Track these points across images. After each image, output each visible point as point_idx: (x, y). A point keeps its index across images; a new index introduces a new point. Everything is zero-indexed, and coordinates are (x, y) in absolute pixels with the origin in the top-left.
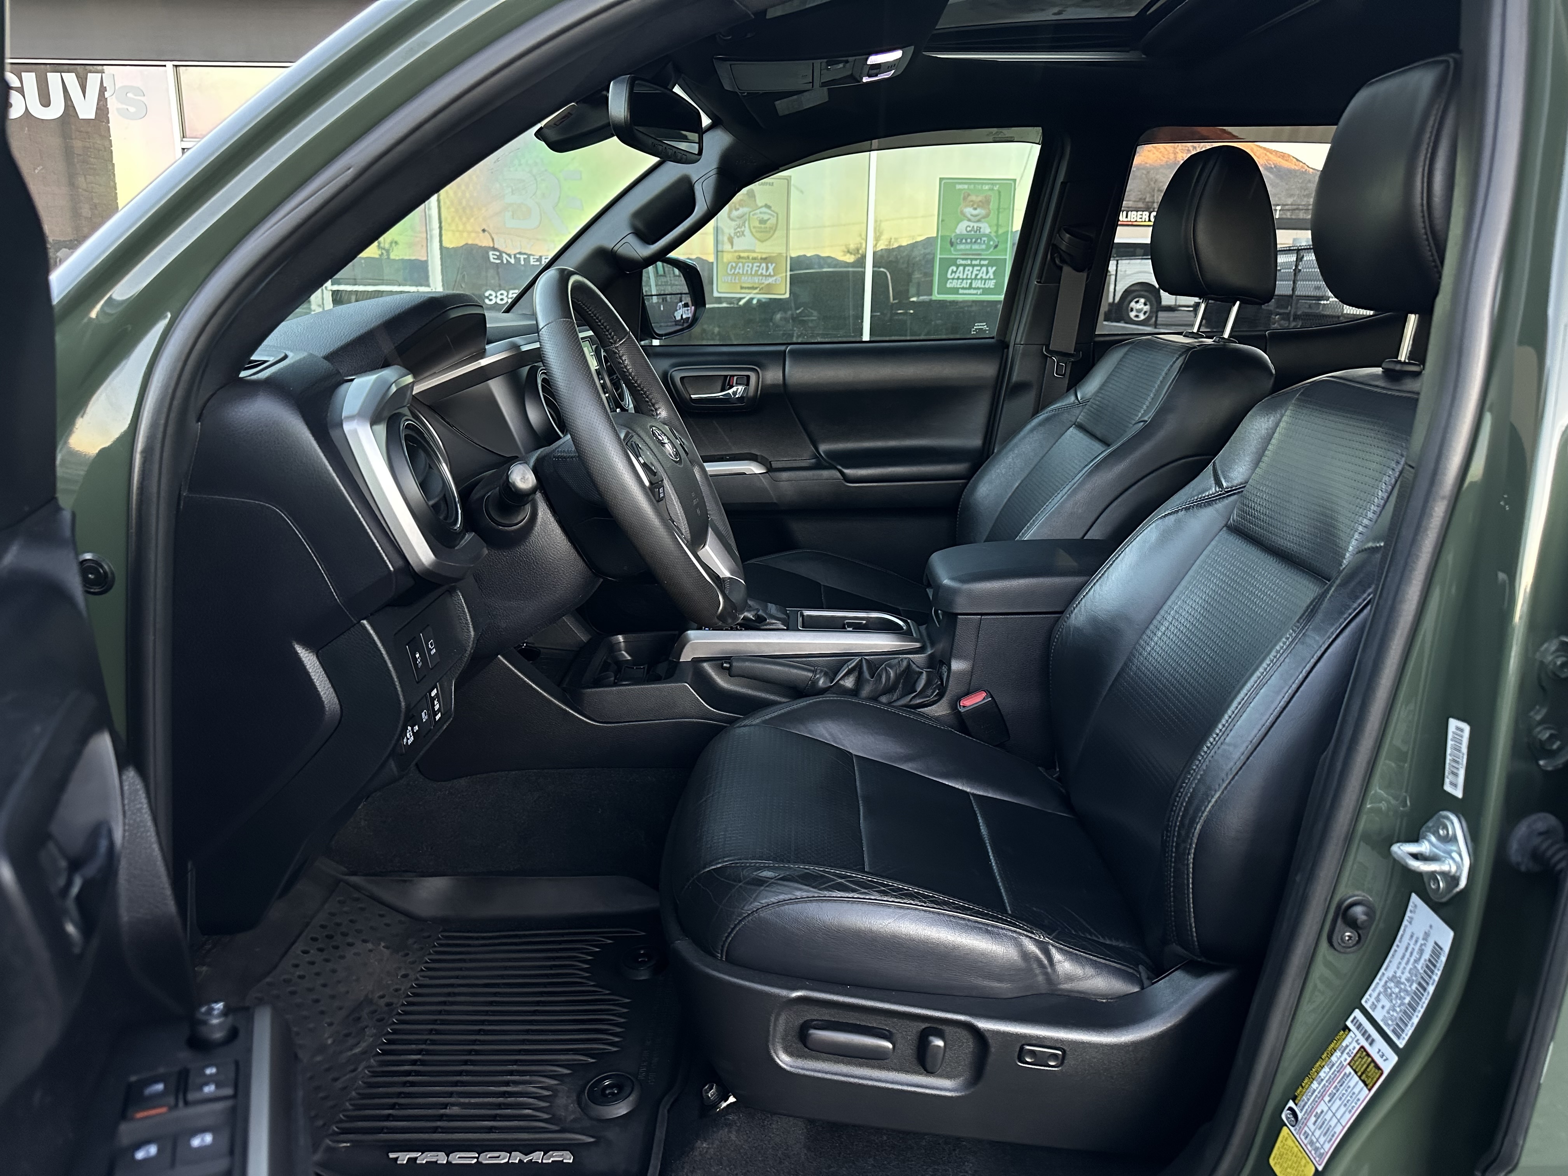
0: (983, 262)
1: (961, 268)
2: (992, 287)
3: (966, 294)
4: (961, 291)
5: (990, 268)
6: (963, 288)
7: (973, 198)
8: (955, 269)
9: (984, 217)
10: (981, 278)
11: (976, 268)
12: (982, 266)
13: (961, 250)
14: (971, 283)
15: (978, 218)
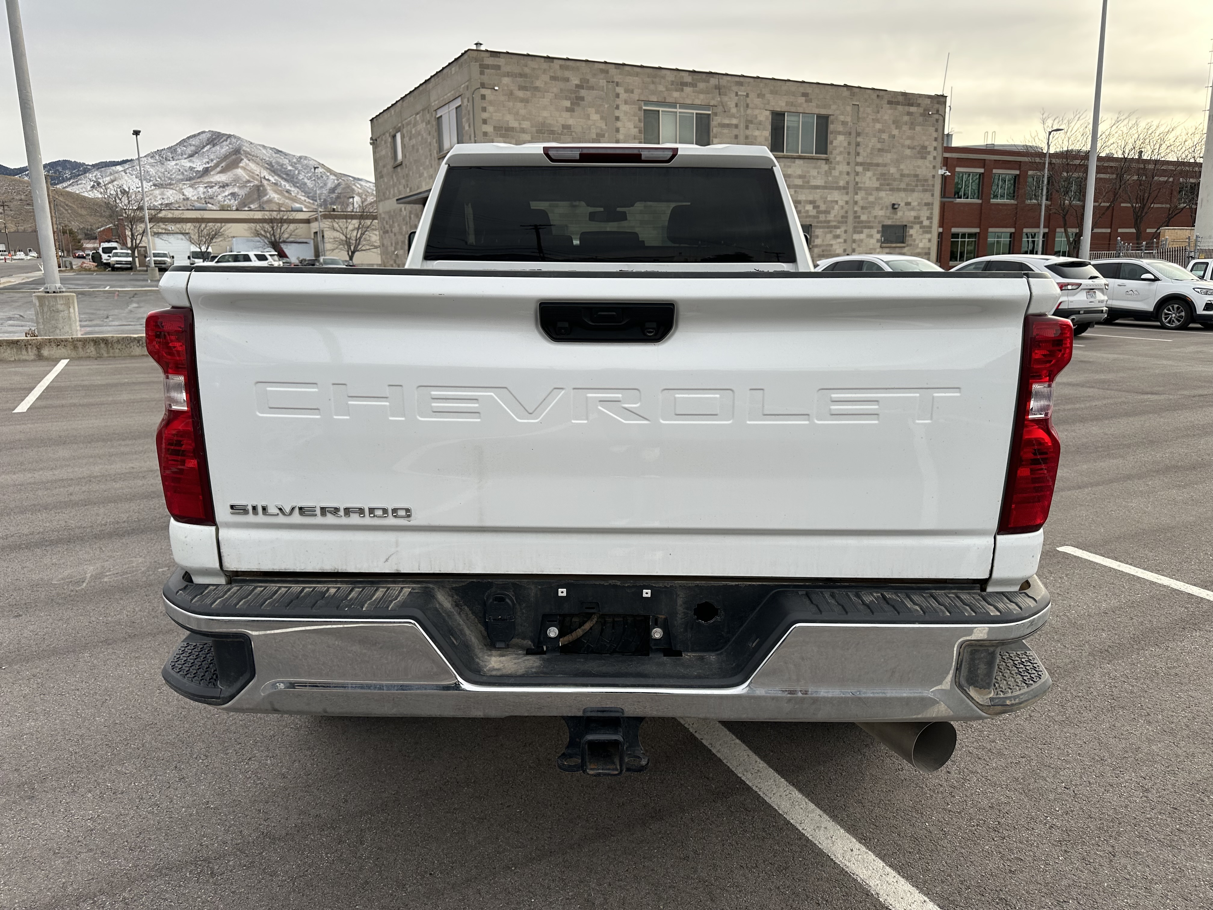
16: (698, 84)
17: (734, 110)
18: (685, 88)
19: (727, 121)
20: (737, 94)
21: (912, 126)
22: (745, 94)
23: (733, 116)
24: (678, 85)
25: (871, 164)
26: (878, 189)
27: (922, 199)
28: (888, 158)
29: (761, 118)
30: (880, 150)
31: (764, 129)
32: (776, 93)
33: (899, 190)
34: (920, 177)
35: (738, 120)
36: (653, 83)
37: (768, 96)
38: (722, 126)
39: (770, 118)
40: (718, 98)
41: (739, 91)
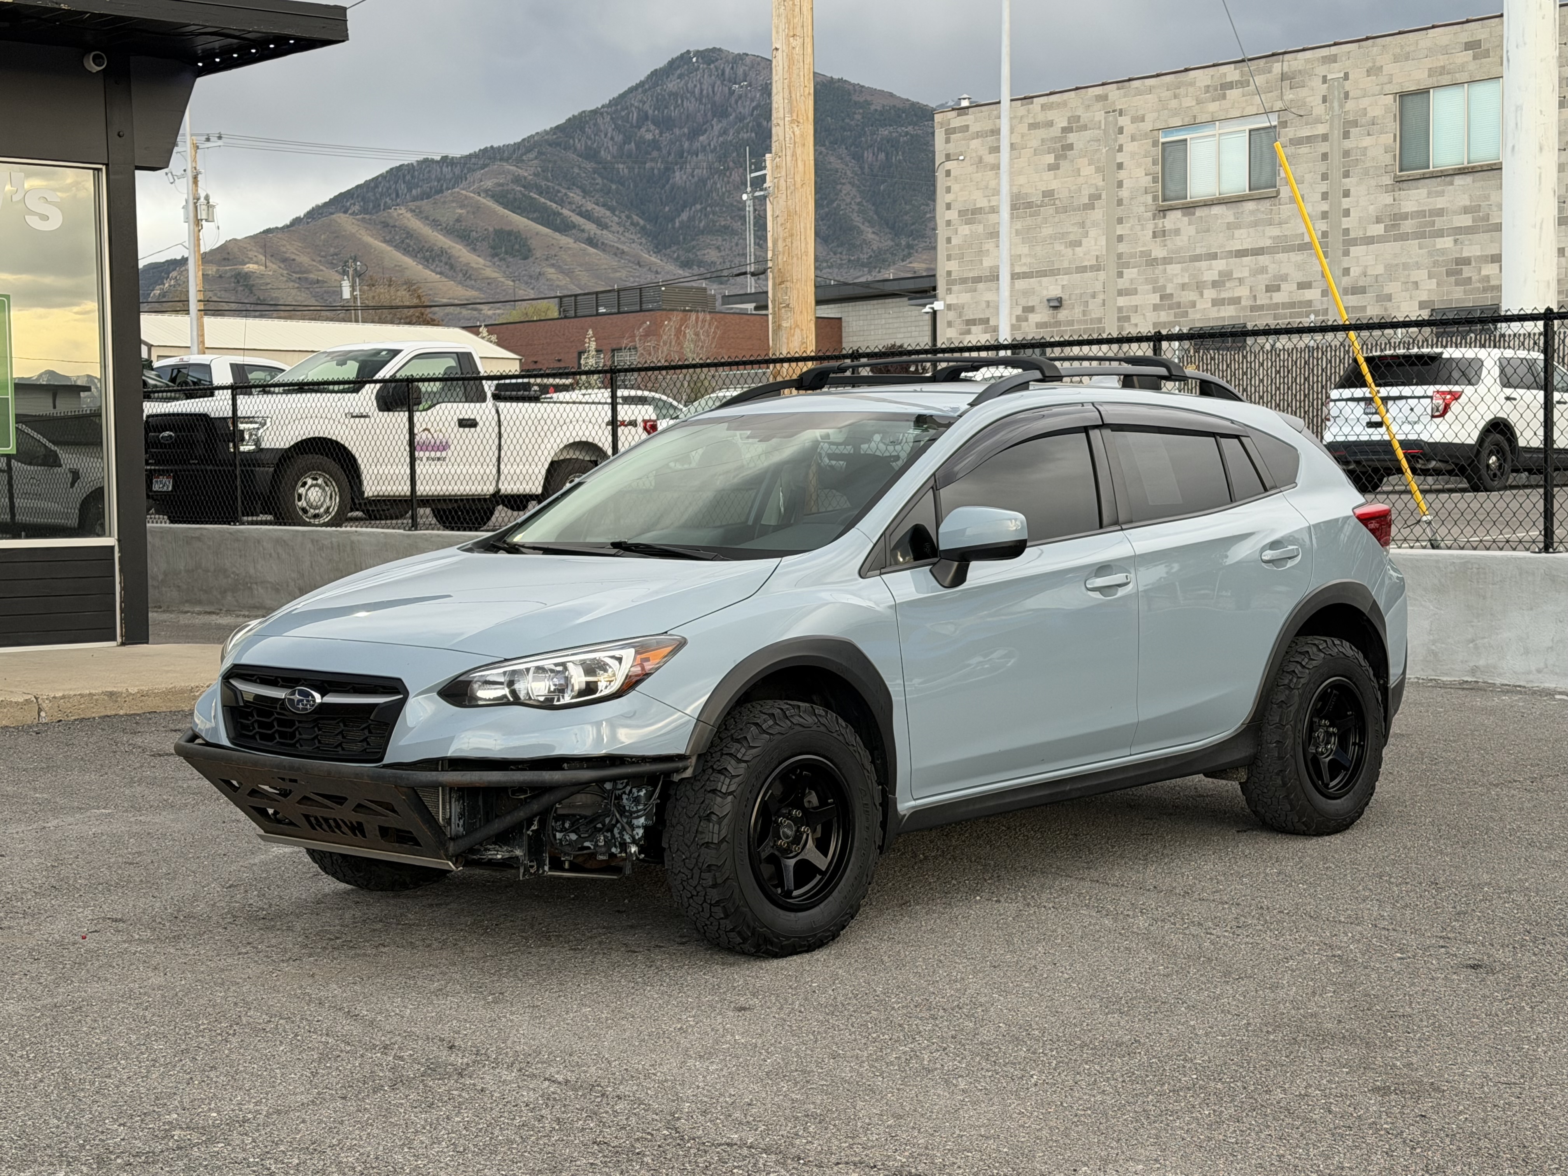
17: (1319, 109)
18: (1228, 92)
19: (1305, 132)
20: (1325, 80)
22: (1342, 75)
23: (1318, 121)
24: (1216, 90)
29: (1376, 112)
32: (1407, 59)
35: (1327, 125)
36: (1176, 96)
37: (1389, 68)
38: (1297, 142)
39: (1395, 108)
40: (1289, 96)
41: (1330, 72)
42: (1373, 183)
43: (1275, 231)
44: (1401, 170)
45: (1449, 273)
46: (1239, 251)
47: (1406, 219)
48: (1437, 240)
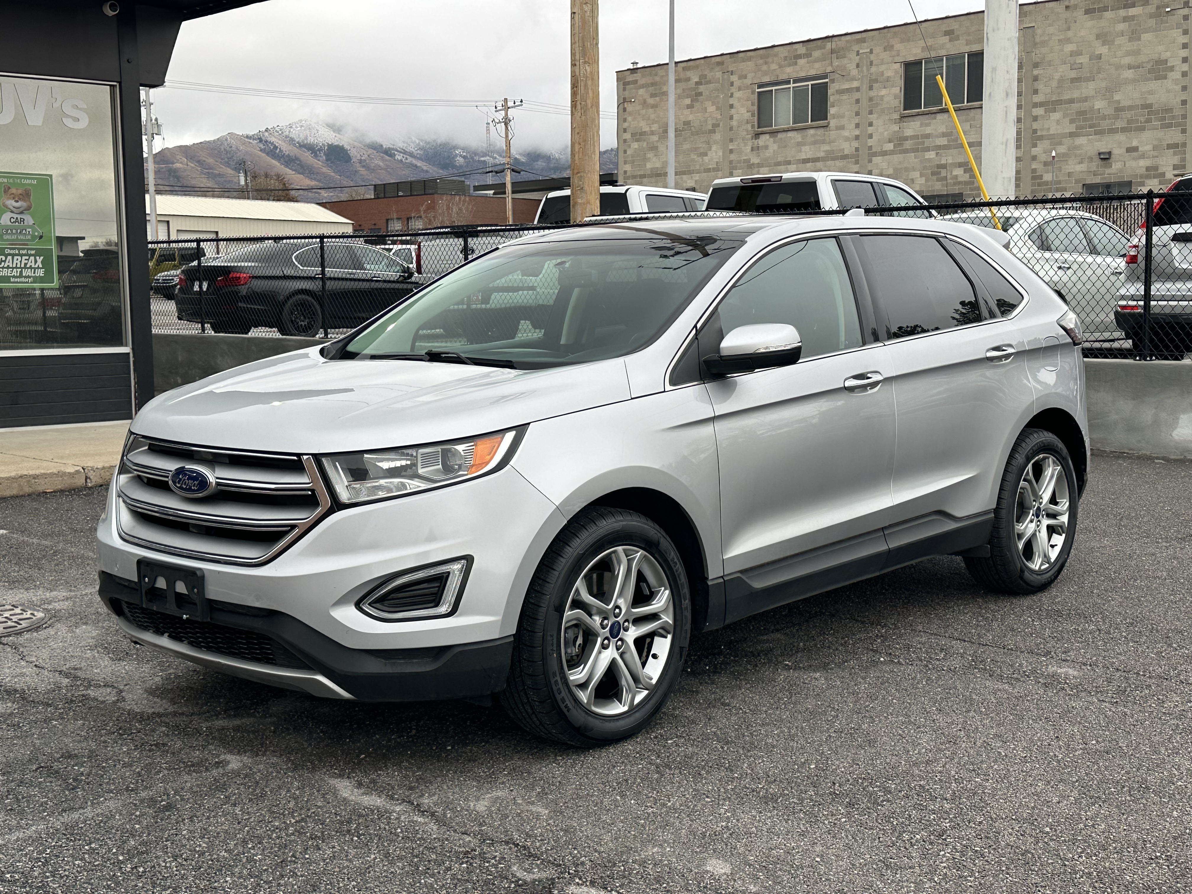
0: (29, 252)
1: (10, 258)
2: (41, 275)
3: (17, 282)
4: (12, 280)
5: (38, 258)
6: (14, 277)
7: (13, 191)
8: (4, 259)
9: (26, 210)
10: (31, 267)
11: (24, 258)
12: (30, 255)
13: (7, 240)
14: (21, 272)
15: (21, 209)
16: (813, 53)
17: (854, 72)
18: (798, 61)
19: (846, 86)
20: (858, 53)
21: (1134, 36)
22: (868, 50)
23: (853, 79)
24: (791, 59)
25: (1060, 102)
26: (1072, 135)
27: (1160, 140)
28: (1089, 89)
29: (889, 74)
30: (1073, 80)
31: (893, 86)
32: (909, 40)
33: (1112, 131)
34: (1155, 107)
35: (860, 81)
36: (766, 63)
37: (898, 46)
38: (841, 92)
39: (901, 71)
40: (836, 63)
41: (861, 49)
42: (887, 118)
43: (826, 147)
44: (905, 110)
45: (933, 174)
46: (804, 159)
47: (907, 140)
48: (926, 153)
